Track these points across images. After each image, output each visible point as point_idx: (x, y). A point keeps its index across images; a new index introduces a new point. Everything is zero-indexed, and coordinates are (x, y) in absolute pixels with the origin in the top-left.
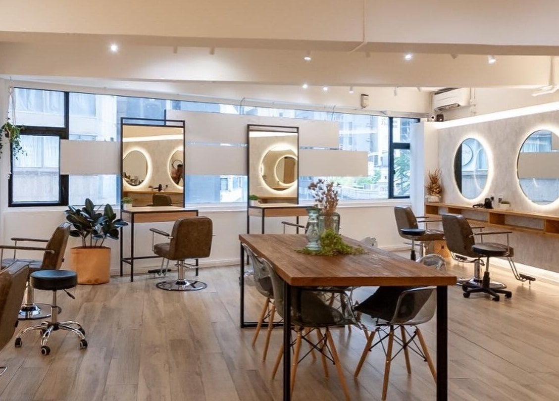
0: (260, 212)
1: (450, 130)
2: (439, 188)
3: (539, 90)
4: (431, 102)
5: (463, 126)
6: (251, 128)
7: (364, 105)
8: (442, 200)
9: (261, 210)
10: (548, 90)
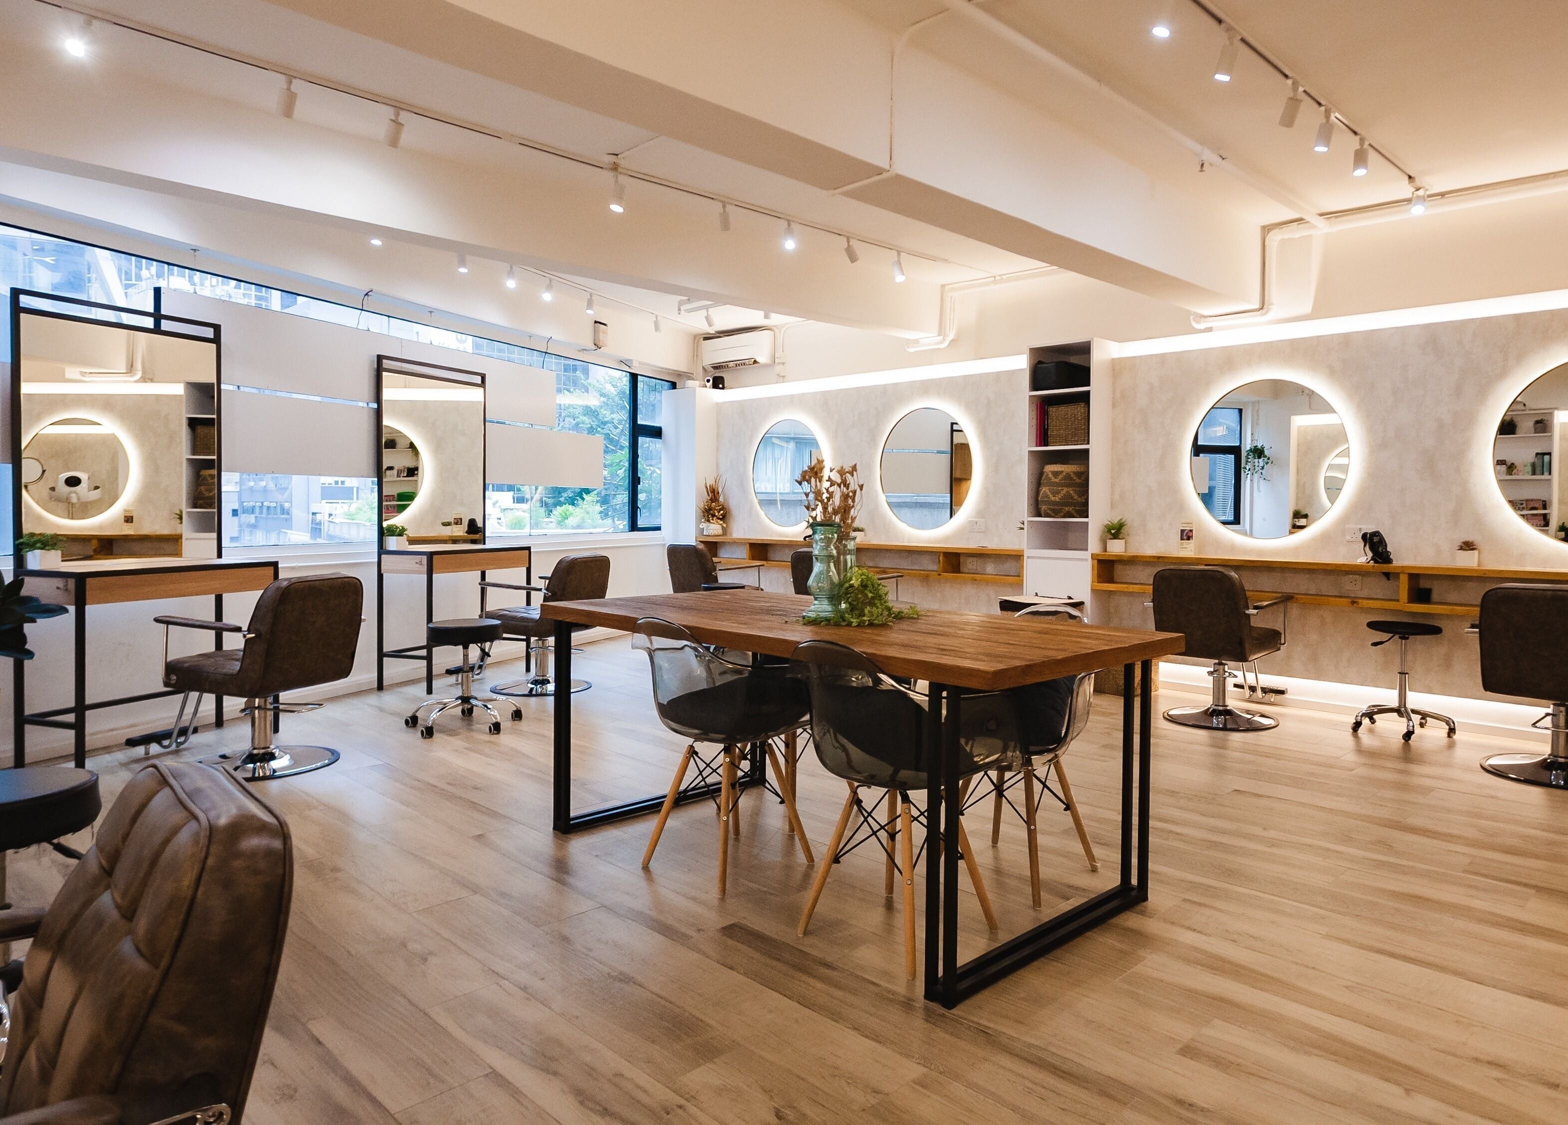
0: (421, 563)
1: (742, 407)
2: (722, 509)
3: (916, 341)
4: (696, 353)
5: (770, 399)
6: (386, 363)
7: (600, 344)
8: (725, 532)
9: (424, 559)
10: (936, 344)
